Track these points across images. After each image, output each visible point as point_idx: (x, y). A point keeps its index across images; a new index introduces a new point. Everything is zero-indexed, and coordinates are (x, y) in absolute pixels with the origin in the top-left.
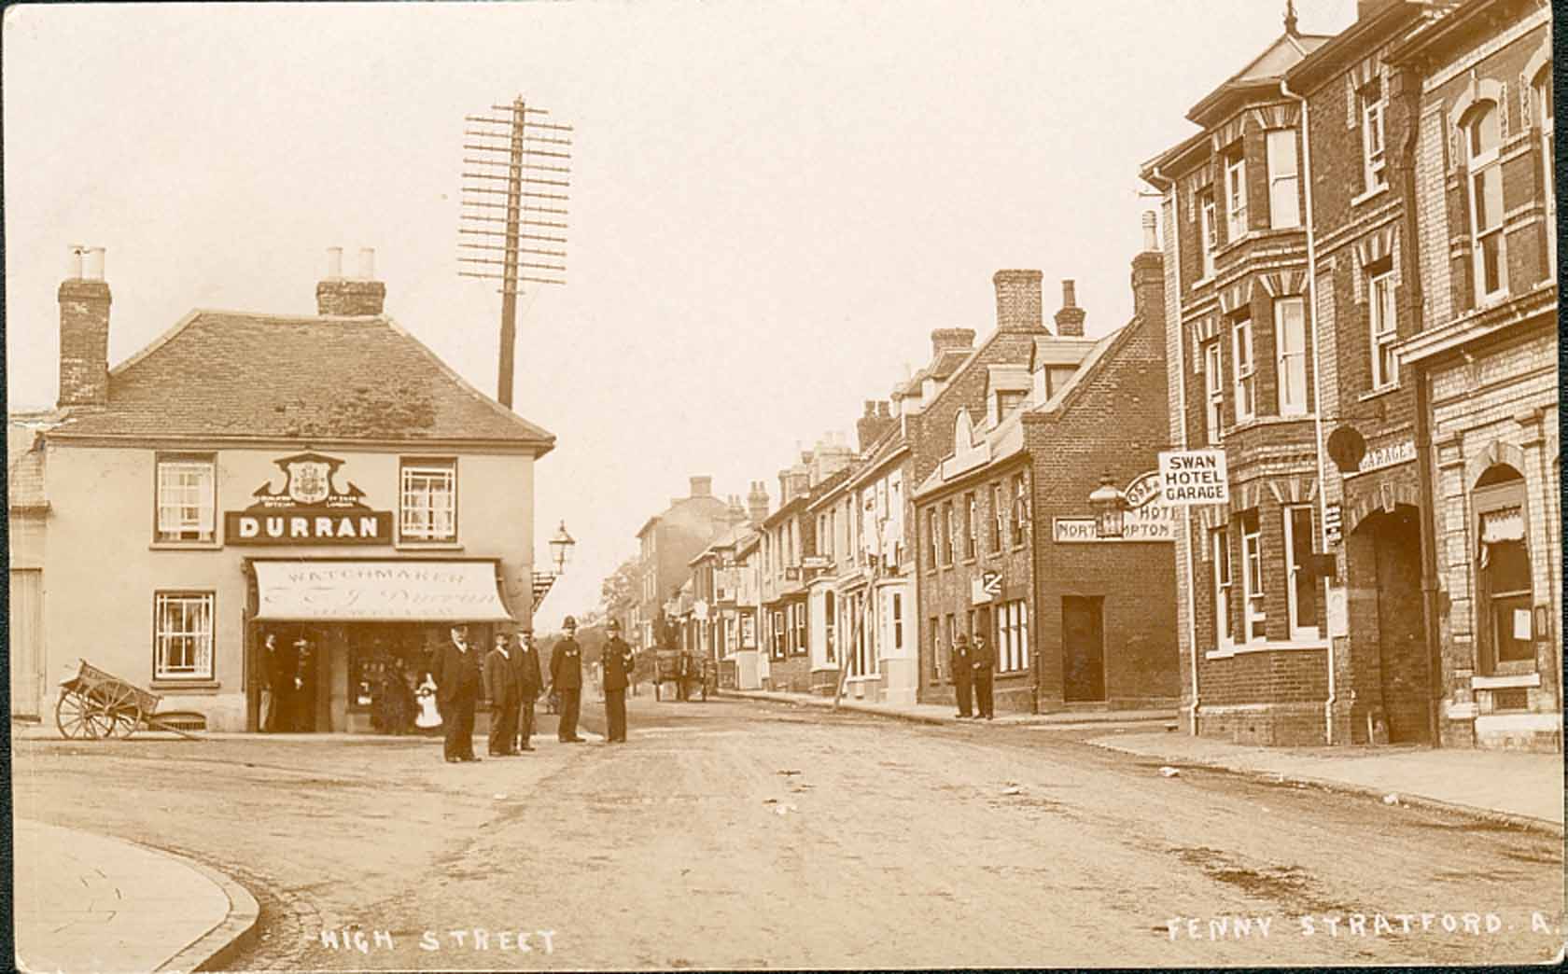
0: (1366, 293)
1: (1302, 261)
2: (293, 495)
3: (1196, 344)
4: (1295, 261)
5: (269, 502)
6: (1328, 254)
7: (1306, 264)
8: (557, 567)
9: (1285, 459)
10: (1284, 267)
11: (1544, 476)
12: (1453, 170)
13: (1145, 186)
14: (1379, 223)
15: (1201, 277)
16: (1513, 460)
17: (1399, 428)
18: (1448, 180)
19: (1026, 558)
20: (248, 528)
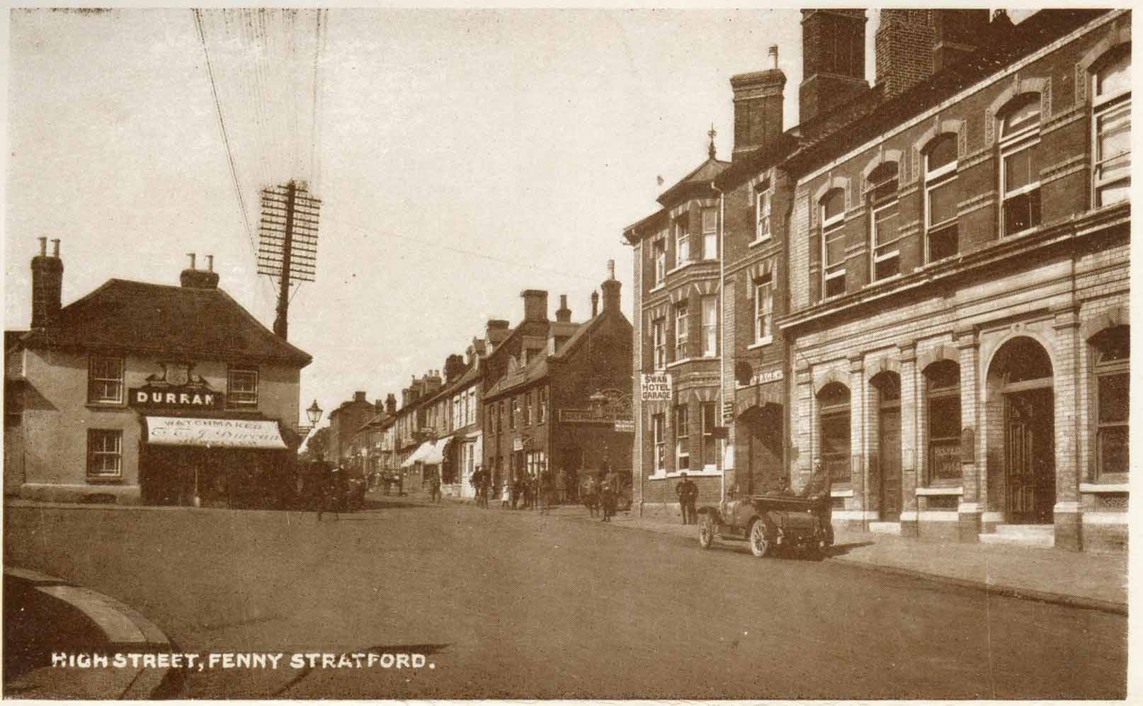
0: (754, 294)
1: (717, 277)
2: (168, 381)
3: (650, 321)
4: (713, 277)
5: (154, 384)
6: (731, 274)
7: (720, 278)
8: (311, 424)
9: (704, 379)
10: (707, 280)
11: (863, 389)
12: (814, 226)
13: (625, 240)
14: (765, 256)
15: (654, 287)
16: (844, 379)
17: (771, 363)
18: (811, 232)
19: (545, 429)
20: (142, 397)
